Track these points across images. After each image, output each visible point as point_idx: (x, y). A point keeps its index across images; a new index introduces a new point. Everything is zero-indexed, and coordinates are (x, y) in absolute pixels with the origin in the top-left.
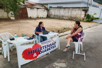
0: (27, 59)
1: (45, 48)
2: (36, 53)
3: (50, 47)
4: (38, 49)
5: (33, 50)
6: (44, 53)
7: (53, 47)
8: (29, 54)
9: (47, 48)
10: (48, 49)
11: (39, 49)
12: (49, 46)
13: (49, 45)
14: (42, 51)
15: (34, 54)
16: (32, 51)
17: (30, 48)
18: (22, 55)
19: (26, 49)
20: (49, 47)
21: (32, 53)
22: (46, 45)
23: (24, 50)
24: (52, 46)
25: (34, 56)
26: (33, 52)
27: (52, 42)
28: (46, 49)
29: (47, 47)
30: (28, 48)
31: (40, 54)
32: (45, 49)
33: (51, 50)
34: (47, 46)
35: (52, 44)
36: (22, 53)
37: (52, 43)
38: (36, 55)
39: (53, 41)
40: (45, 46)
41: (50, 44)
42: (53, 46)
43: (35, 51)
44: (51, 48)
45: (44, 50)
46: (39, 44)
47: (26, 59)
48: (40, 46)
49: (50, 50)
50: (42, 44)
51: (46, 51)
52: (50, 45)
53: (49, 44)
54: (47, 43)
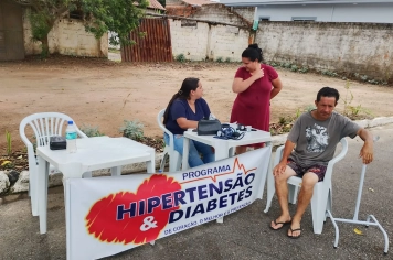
0: (109, 241)
1: (201, 197)
2: (152, 218)
3: (223, 194)
4: (164, 197)
5: (142, 203)
6: (191, 219)
8: (120, 217)
9: (209, 199)
10: (215, 201)
11: (172, 198)
12: (219, 192)
13: (220, 183)
14: (183, 207)
15: (145, 220)
16: (134, 205)
17: (127, 193)
18: (87, 218)
19: (106, 195)
20: (216, 196)
21: (133, 214)
22: (207, 182)
23: (99, 199)
24: (232, 191)
25: (143, 228)
26: (141, 212)
27: (238, 171)
28: (205, 202)
29: (208, 194)
30: (118, 192)
31: (172, 221)
32: (197, 201)
33: (229, 208)
34: (207, 189)
35: (233, 183)
37: (234, 177)
38: (154, 225)
39: (242, 171)
40: (200, 188)
41: (223, 179)
43: (150, 206)
44: (229, 199)
45: (193, 206)
46: (171, 179)
47: (103, 239)
48: (177, 185)
49: (221, 206)
50: (187, 179)
51: (202, 211)
52: (224, 187)
53: (219, 179)
54: (213, 175)
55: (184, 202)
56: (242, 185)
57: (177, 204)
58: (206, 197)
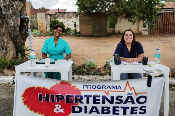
1: (95, 102)
2: (60, 106)
3: (115, 105)
4: (67, 96)
5: (52, 96)
6: (89, 115)
7: (128, 111)
8: (41, 100)
9: (102, 105)
10: (108, 108)
11: (73, 98)
12: (111, 102)
13: (112, 97)
14: (82, 106)
15: (56, 106)
18: (23, 96)
19: (32, 86)
21: (48, 100)
22: (101, 94)
23: (28, 87)
25: (55, 111)
26: (53, 100)
28: (99, 107)
29: (101, 101)
30: (39, 86)
32: (92, 104)
34: (101, 99)
35: (124, 99)
36: (22, 93)
37: (125, 95)
38: (62, 111)
39: (132, 92)
40: (95, 97)
42: (129, 105)
43: (58, 99)
44: (121, 110)
45: (89, 106)
46: (75, 87)
47: (31, 109)
48: (78, 91)
49: (114, 113)
50: (86, 89)
51: (98, 112)
54: (106, 91)
55: (81, 103)
56: (133, 103)
57: (76, 102)
58: (99, 103)
